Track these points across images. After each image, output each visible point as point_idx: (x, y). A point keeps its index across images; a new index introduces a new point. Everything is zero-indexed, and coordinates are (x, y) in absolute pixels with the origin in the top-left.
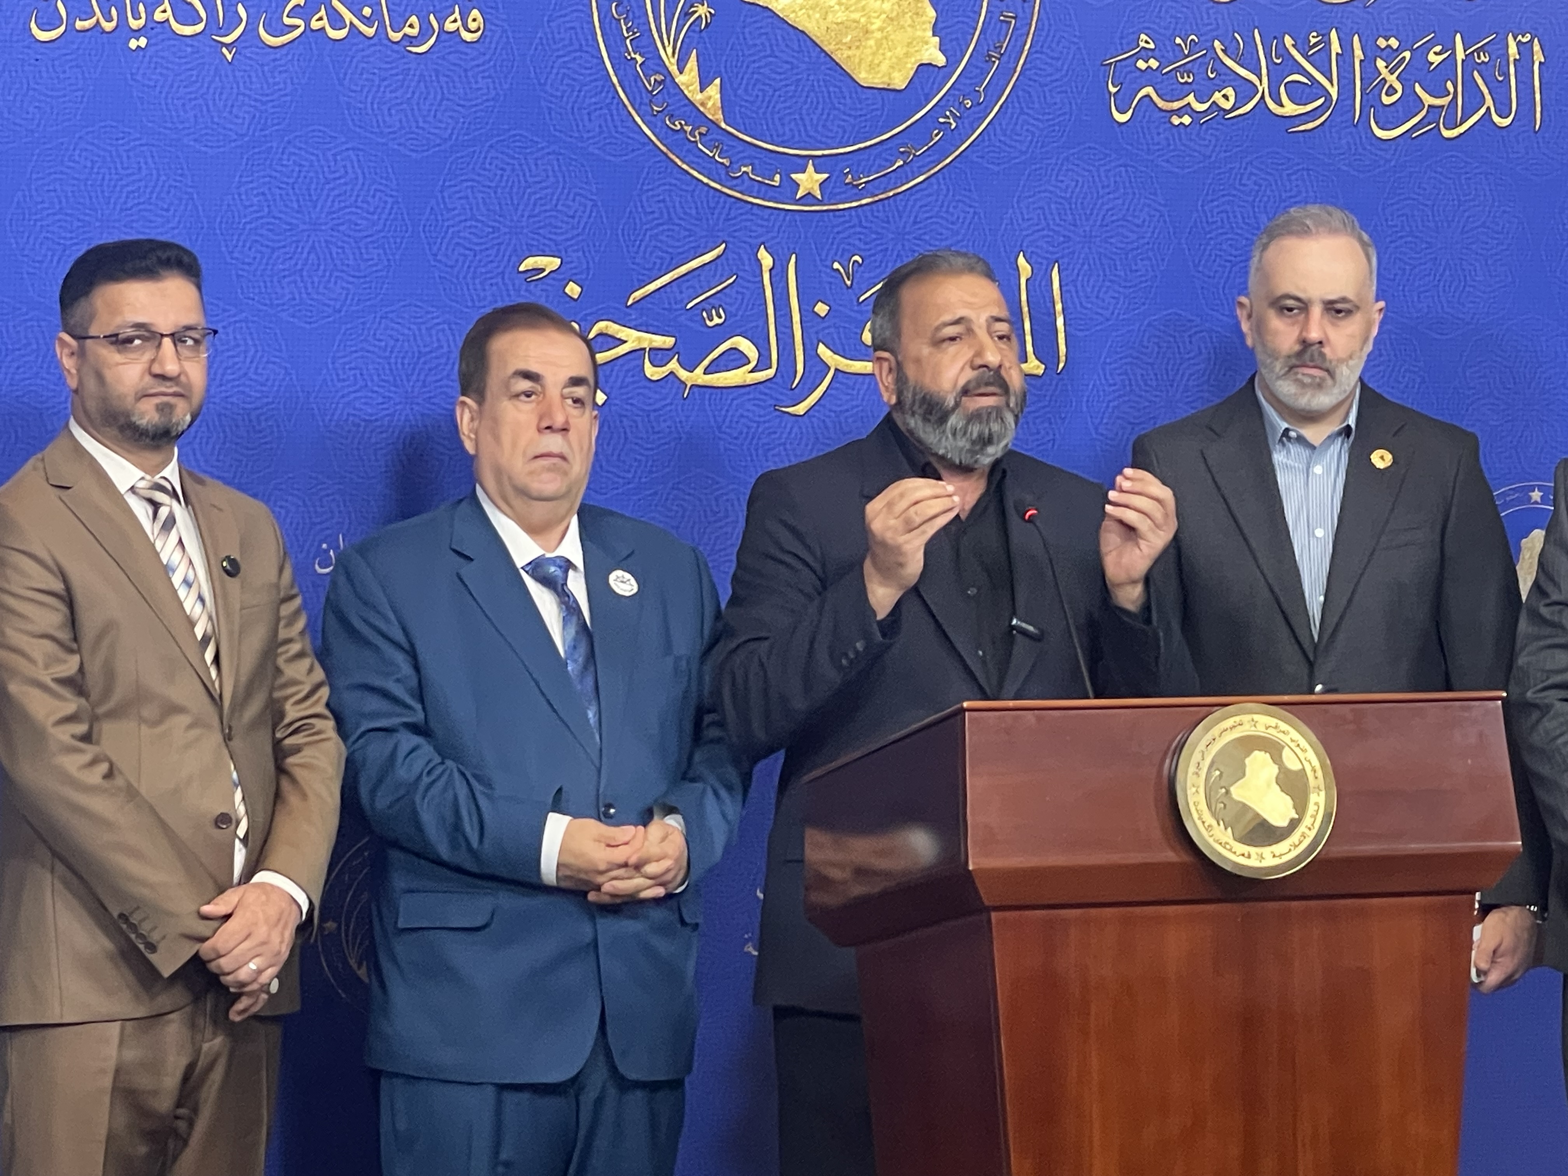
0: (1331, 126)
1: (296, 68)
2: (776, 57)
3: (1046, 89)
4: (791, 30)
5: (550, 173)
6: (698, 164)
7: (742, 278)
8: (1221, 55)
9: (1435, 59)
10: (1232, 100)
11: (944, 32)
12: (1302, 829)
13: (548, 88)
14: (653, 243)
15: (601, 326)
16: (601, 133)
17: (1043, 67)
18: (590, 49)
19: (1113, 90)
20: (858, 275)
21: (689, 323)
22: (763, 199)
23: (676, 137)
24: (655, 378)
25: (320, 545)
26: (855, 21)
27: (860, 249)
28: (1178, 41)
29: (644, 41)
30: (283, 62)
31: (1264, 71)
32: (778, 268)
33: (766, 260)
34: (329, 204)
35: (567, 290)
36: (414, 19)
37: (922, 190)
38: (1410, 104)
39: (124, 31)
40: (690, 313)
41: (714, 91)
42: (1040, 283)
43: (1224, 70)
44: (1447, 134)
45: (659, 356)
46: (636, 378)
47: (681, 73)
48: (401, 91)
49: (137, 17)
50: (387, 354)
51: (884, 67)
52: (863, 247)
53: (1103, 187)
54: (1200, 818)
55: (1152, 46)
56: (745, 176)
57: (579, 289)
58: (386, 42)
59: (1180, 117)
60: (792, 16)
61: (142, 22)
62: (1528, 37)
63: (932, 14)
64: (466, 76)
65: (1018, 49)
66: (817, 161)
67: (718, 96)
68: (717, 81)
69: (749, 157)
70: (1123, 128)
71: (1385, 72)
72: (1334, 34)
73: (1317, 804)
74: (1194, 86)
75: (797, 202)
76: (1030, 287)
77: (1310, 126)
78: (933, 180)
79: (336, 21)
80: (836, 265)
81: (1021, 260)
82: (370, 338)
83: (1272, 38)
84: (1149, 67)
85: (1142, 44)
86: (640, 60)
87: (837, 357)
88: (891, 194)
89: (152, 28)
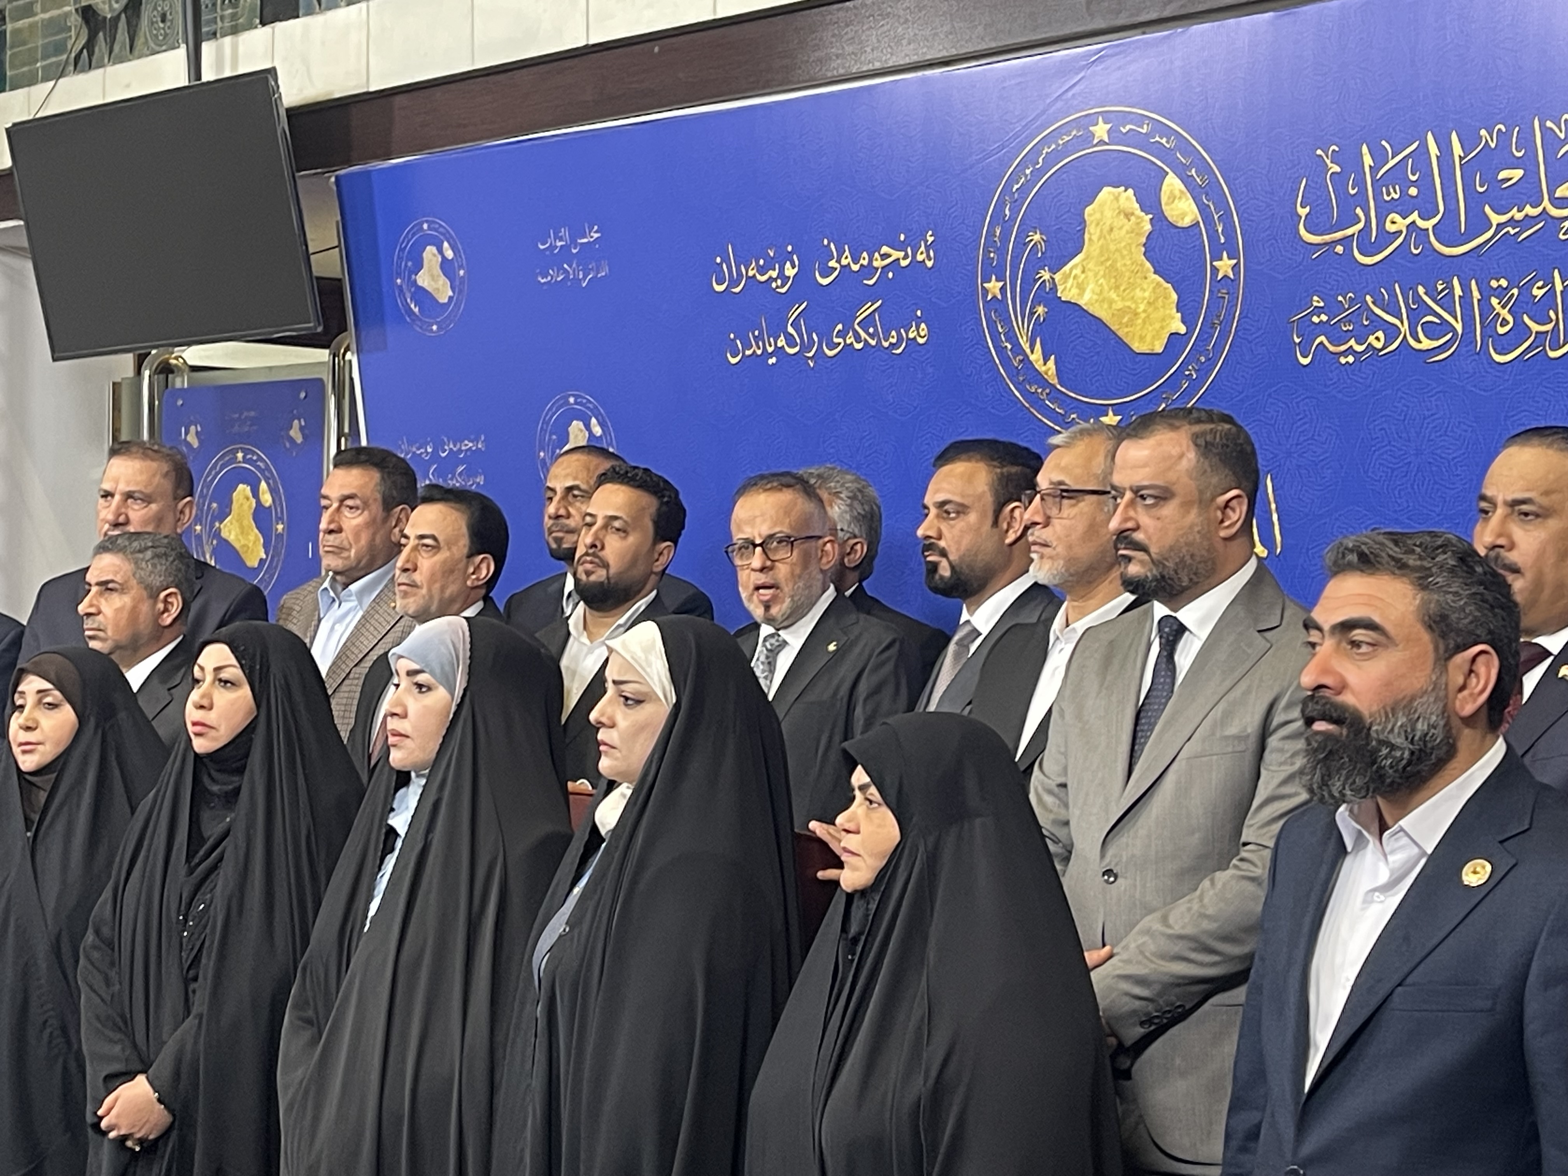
0: (1459, 355)
1: (842, 369)
2: (1085, 337)
4: (1092, 318)
6: (1048, 414)
8: (1371, 305)
9: (1538, 293)
10: (1382, 340)
11: (1184, 309)
13: (963, 370)
18: (982, 343)
19: (1297, 340)
23: (1034, 397)
26: (1129, 307)
28: (1340, 298)
29: (1011, 334)
30: (835, 366)
31: (1405, 316)
36: (894, 333)
38: (1520, 332)
39: (766, 355)
41: (1051, 363)
43: (1374, 318)
44: (1552, 354)
47: (1032, 352)
48: (891, 379)
49: (770, 345)
51: (1148, 338)
53: (1296, 415)
55: (1322, 304)
56: (1074, 421)
58: (882, 349)
59: (1346, 357)
60: (1092, 308)
63: (1174, 297)
64: (922, 367)
65: (1231, 316)
66: (1115, 408)
67: (1054, 367)
68: (1053, 357)
69: (1076, 408)
70: (1307, 369)
71: (1498, 308)
72: (1456, 282)
74: (1354, 333)
77: (1443, 356)
79: (858, 339)
83: (1409, 288)
84: (1321, 321)
85: (1315, 304)
86: (1009, 347)
89: (777, 352)
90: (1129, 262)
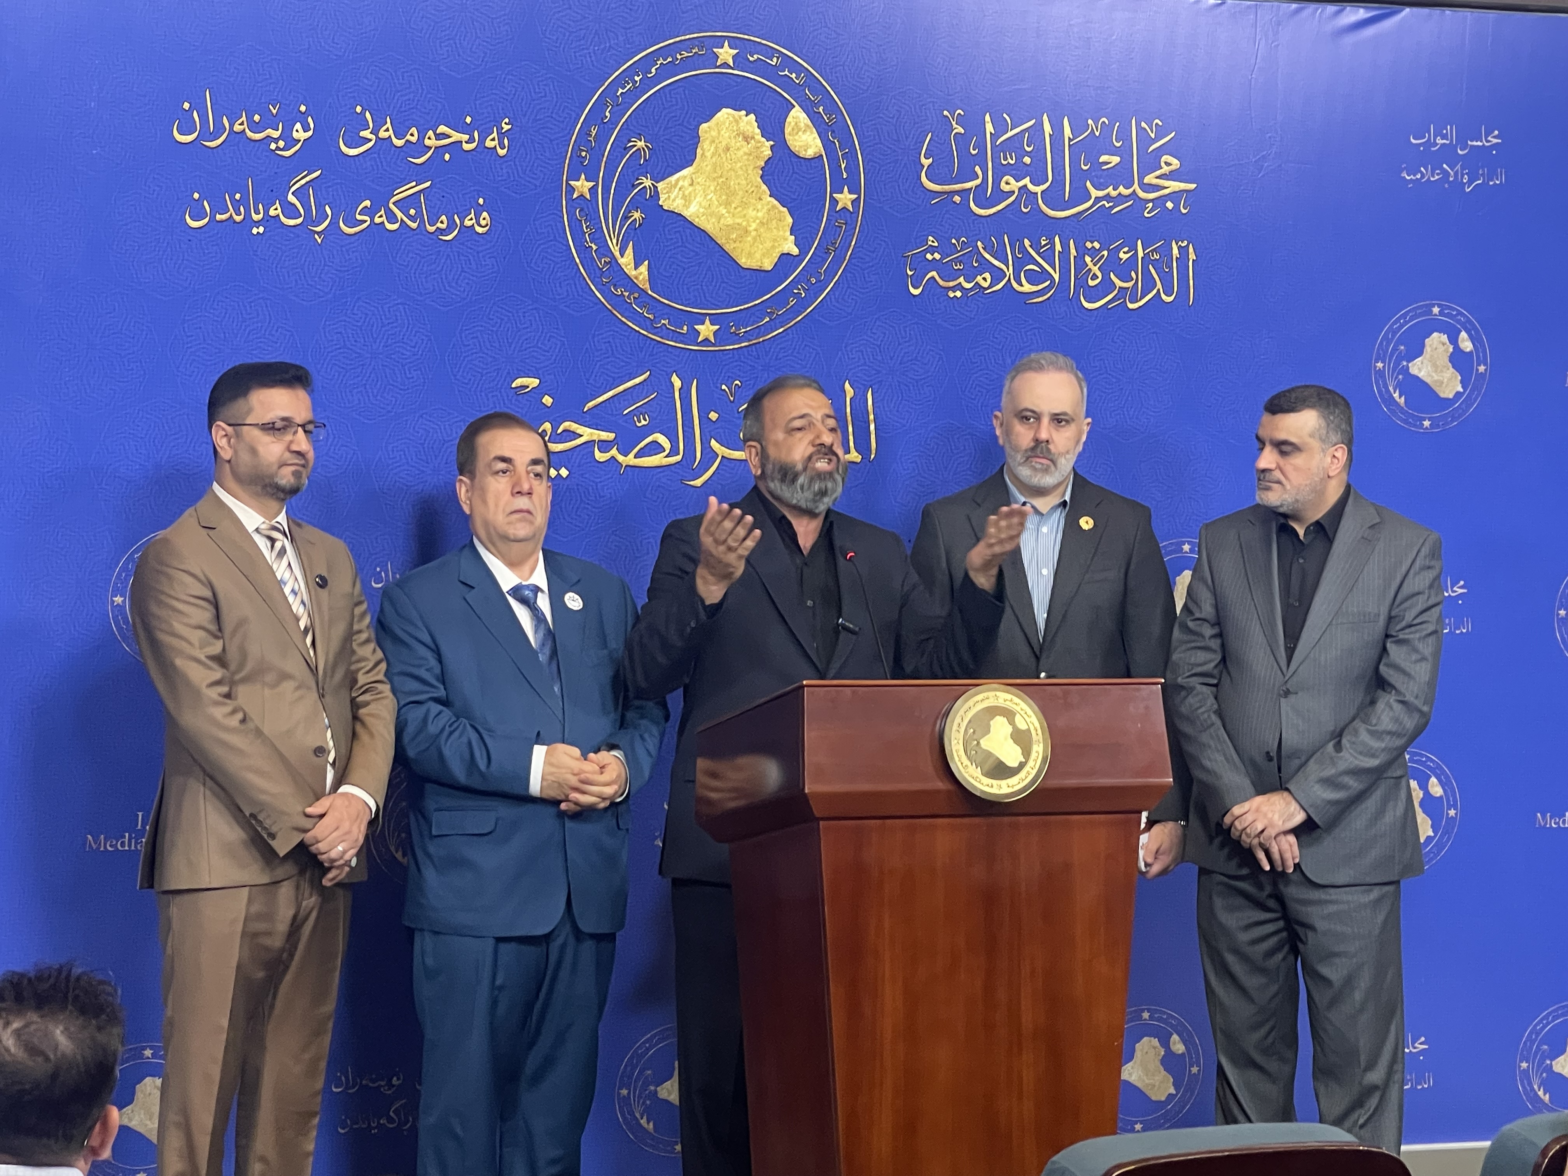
0: (1054, 300)
1: (364, 249)
2: (686, 247)
3: (866, 272)
4: (696, 230)
5: (533, 322)
6: (631, 317)
7: (661, 395)
8: (982, 251)
9: (1123, 256)
10: (989, 280)
11: (798, 232)
12: (1027, 768)
13: (532, 265)
14: (602, 370)
15: (566, 425)
16: (568, 295)
17: (864, 257)
18: (561, 240)
19: (910, 273)
20: (737, 394)
21: (624, 424)
22: (676, 342)
23: (618, 299)
24: (601, 460)
25: (375, 569)
26: (738, 224)
27: (739, 376)
28: (954, 241)
29: (598, 235)
30: (355, 244)
31: (1010, 262)
32: (685, 387)
33: (677, 382)
34: (385, 340)
35: (544, 401)
36: (444, 218)
37: (782, 338)
38: (1106, 286)
39: (248, 222)
40: (625, 418)
41: (644, 269)
42: (859, 401)
43: (983, 261)
44: (1131, 306)
45: (605, 446)
46: (588, 460)
47: (622, 256)
48: (433, 266)
49: (257, 212)
50: (422, 441)
51: (758, 256)
52: (742, 375)
53: (902, 338)
54: (960, 760)
55: (936, 244)
56: (664, 327)
57: (551, 400)
58: (425, 233)
59: (954, 292)
60: (697, 220)
61: (261, 216)
62: (1185, 243)
63: (790, 220)
64: (479, 257)
65: (847, 245)
66: (712, 317)
67: (647, 273)
68: (646, 263)
69: (667, 314)
70: (916, 299)
71: (1090, 265)
72: (1057, 239)
73: (1037, 752)
74: (964, 272)
75: (698, 344)
76: (853, 404)
77: (1040, 299)
78: (789, 331)
79: (392, 218)
80: (724, 387)
81: (847, 385)
82: (411, 430)
83: (1016, 240)
84: (934, 259)
85: (930, 243)
86: (594, 247)
87: (723, 448)
88: (761, 340)
89: (268, 220)
90: (744, 182)
